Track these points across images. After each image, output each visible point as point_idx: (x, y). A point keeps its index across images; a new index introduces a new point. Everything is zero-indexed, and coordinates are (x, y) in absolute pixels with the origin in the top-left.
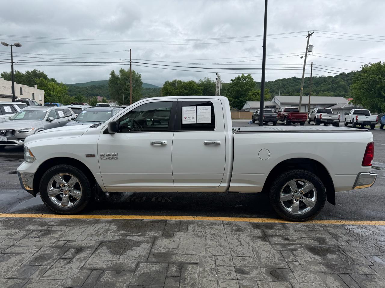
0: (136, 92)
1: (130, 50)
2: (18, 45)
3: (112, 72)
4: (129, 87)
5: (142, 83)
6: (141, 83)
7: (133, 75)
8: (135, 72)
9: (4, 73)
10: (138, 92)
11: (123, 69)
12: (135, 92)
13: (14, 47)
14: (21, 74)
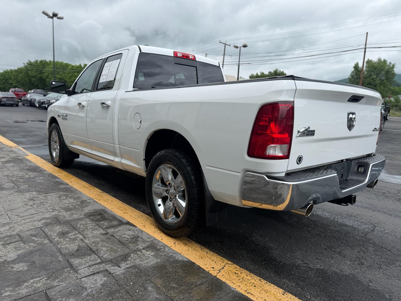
0: (384, 86)
1: (367, 33)
2: (245, 46)
3: (355, 65)
4: (374, 81)
5: (396, 74)
6: (394, 75)
7: (383, 66)
8: (386, 61)
9: (252, 75)
10: (387, 87)
11: (370, 59)
12: (382, 86)
13: (242, 48)
14: (265, 75)
